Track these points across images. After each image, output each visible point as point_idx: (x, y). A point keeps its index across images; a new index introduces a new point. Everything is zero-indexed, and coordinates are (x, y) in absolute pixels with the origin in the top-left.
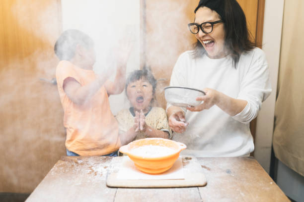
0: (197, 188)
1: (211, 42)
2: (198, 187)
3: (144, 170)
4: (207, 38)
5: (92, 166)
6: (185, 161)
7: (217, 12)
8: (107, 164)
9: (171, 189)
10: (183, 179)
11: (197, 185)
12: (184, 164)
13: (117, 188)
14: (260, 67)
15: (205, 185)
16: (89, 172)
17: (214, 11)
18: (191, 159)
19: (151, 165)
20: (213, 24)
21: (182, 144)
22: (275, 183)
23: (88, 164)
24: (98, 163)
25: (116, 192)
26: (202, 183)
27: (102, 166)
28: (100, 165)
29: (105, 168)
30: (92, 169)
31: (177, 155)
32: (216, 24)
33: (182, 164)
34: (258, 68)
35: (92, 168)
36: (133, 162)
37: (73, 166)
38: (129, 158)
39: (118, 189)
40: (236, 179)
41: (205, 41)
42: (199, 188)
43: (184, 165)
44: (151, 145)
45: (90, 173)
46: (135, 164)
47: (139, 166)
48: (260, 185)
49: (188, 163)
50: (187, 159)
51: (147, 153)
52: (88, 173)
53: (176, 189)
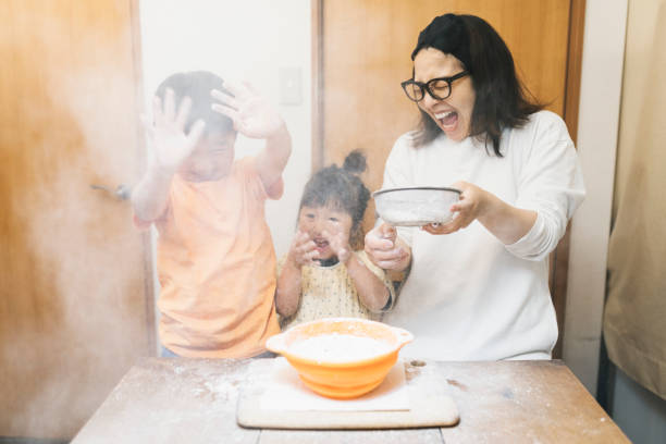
0: (438, 430)
1: (450, 116)
2: (439, 427)
3: (321, 391)
4: (440, 108)
5: (205, 381)
6: (411, 370)
7: (456, 56)
8: (238, 376)
9: (379, 433)
10: (408, 411)
11: (438, 423)
12: (408, 377)
13: (260, 429)
14: (553, 144)
15: (456, 424)
16: (197, 394)
17: (449, 55)
18: (423, 364)
19: (335, 379)
20: (449, 80)
21: (404, 331)
22: (611, 420)
23: (196, 376)
24: (218, 375)
25: (259, 439)
26: (450, 421)
27: (227, 379)
28: (223, 377)
29: (235, 383)
30: (205, 388)
31: (393, 357)
32: (456, 81)
33: (404, 376)
34: (551, 146)
35: (206, 384)
36: (295, 371)
37: (163, 378)
38: (287, 364)
39: (264, 431)
40: (525, 410)
41: (438, 113)
42: (443, 430)
43: (408, 379)
44: (335, 334)
45: (202, 395)
46: (302, 377)
47: (310, 382)
48: (579, 424)
49: (417, 373)
50: (414, 364)
51: (326, 351)
52: (197, 397)
53: (392, 432)
